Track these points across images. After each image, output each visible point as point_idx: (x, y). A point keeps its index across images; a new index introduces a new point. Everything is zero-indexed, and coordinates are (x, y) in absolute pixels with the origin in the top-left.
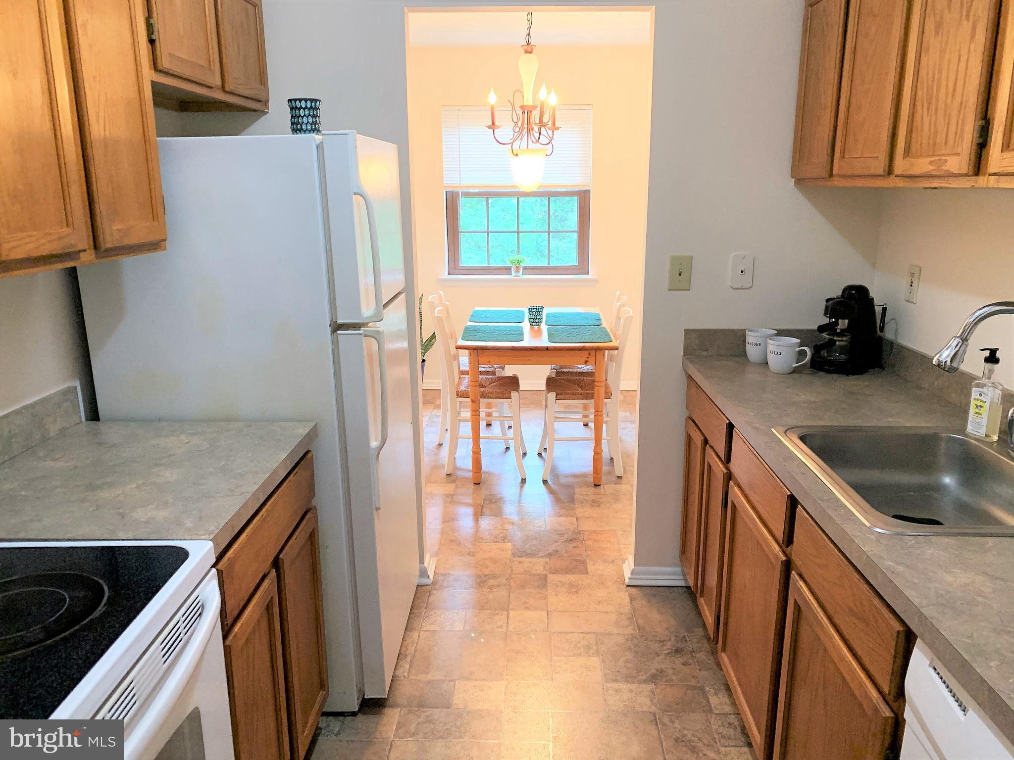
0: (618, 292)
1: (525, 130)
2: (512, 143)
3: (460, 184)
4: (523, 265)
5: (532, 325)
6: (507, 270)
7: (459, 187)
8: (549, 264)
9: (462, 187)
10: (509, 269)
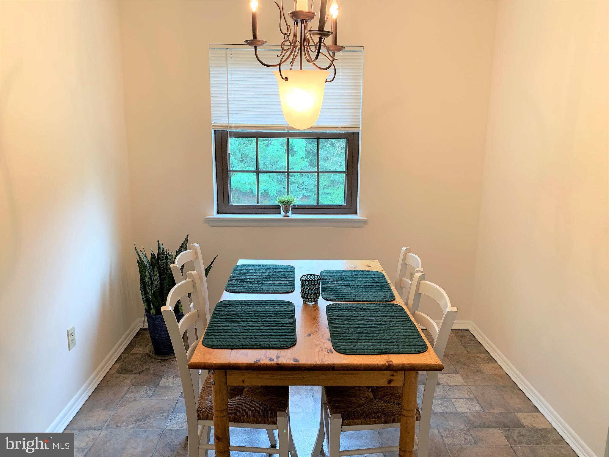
0: (404, 248)
1: (297, 48)
2: (280, 65)
3: (228, 123)
4: (292, 205)
5: (306, 301)
6: (276, 209)
7: (227, 126)
8: (318, 203)
9: (230, 126)
10: (278, 208)
